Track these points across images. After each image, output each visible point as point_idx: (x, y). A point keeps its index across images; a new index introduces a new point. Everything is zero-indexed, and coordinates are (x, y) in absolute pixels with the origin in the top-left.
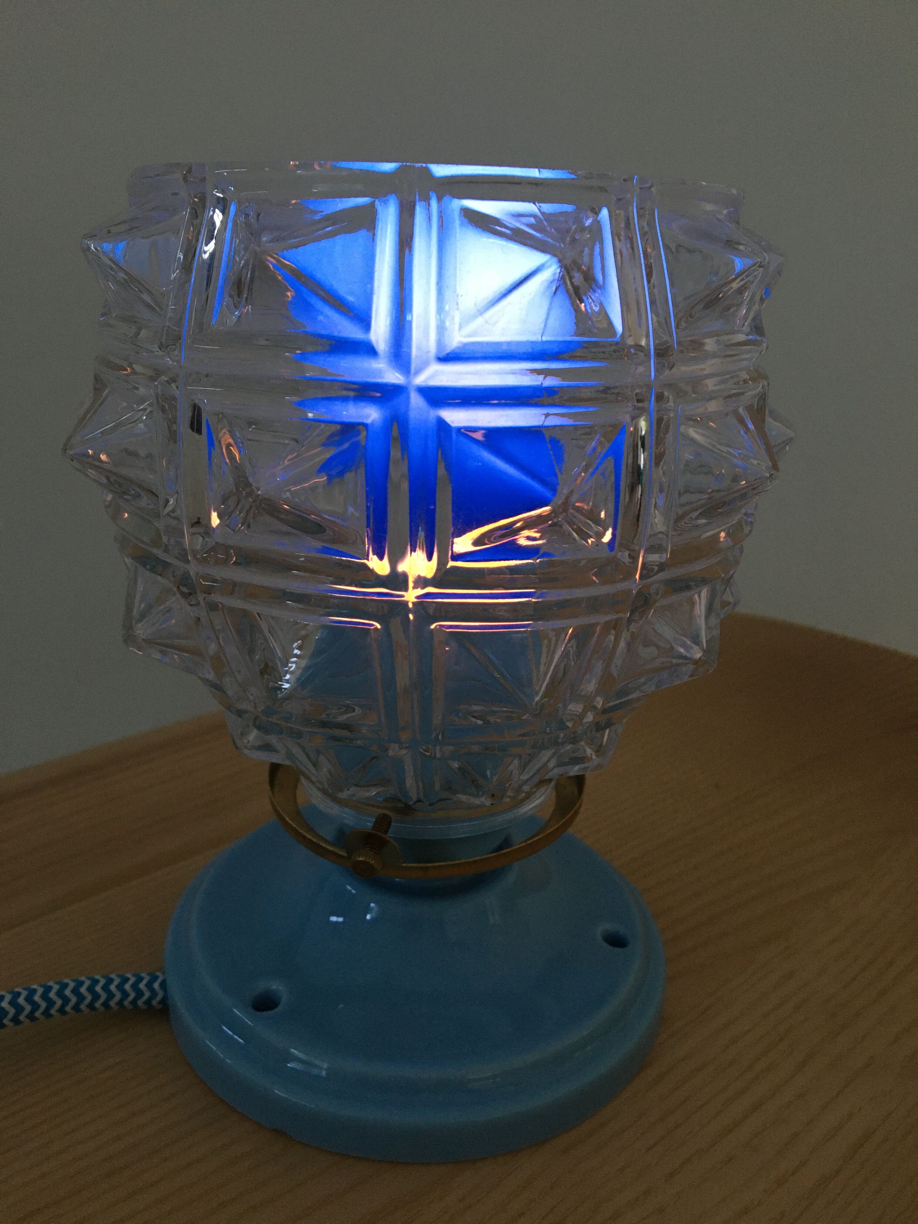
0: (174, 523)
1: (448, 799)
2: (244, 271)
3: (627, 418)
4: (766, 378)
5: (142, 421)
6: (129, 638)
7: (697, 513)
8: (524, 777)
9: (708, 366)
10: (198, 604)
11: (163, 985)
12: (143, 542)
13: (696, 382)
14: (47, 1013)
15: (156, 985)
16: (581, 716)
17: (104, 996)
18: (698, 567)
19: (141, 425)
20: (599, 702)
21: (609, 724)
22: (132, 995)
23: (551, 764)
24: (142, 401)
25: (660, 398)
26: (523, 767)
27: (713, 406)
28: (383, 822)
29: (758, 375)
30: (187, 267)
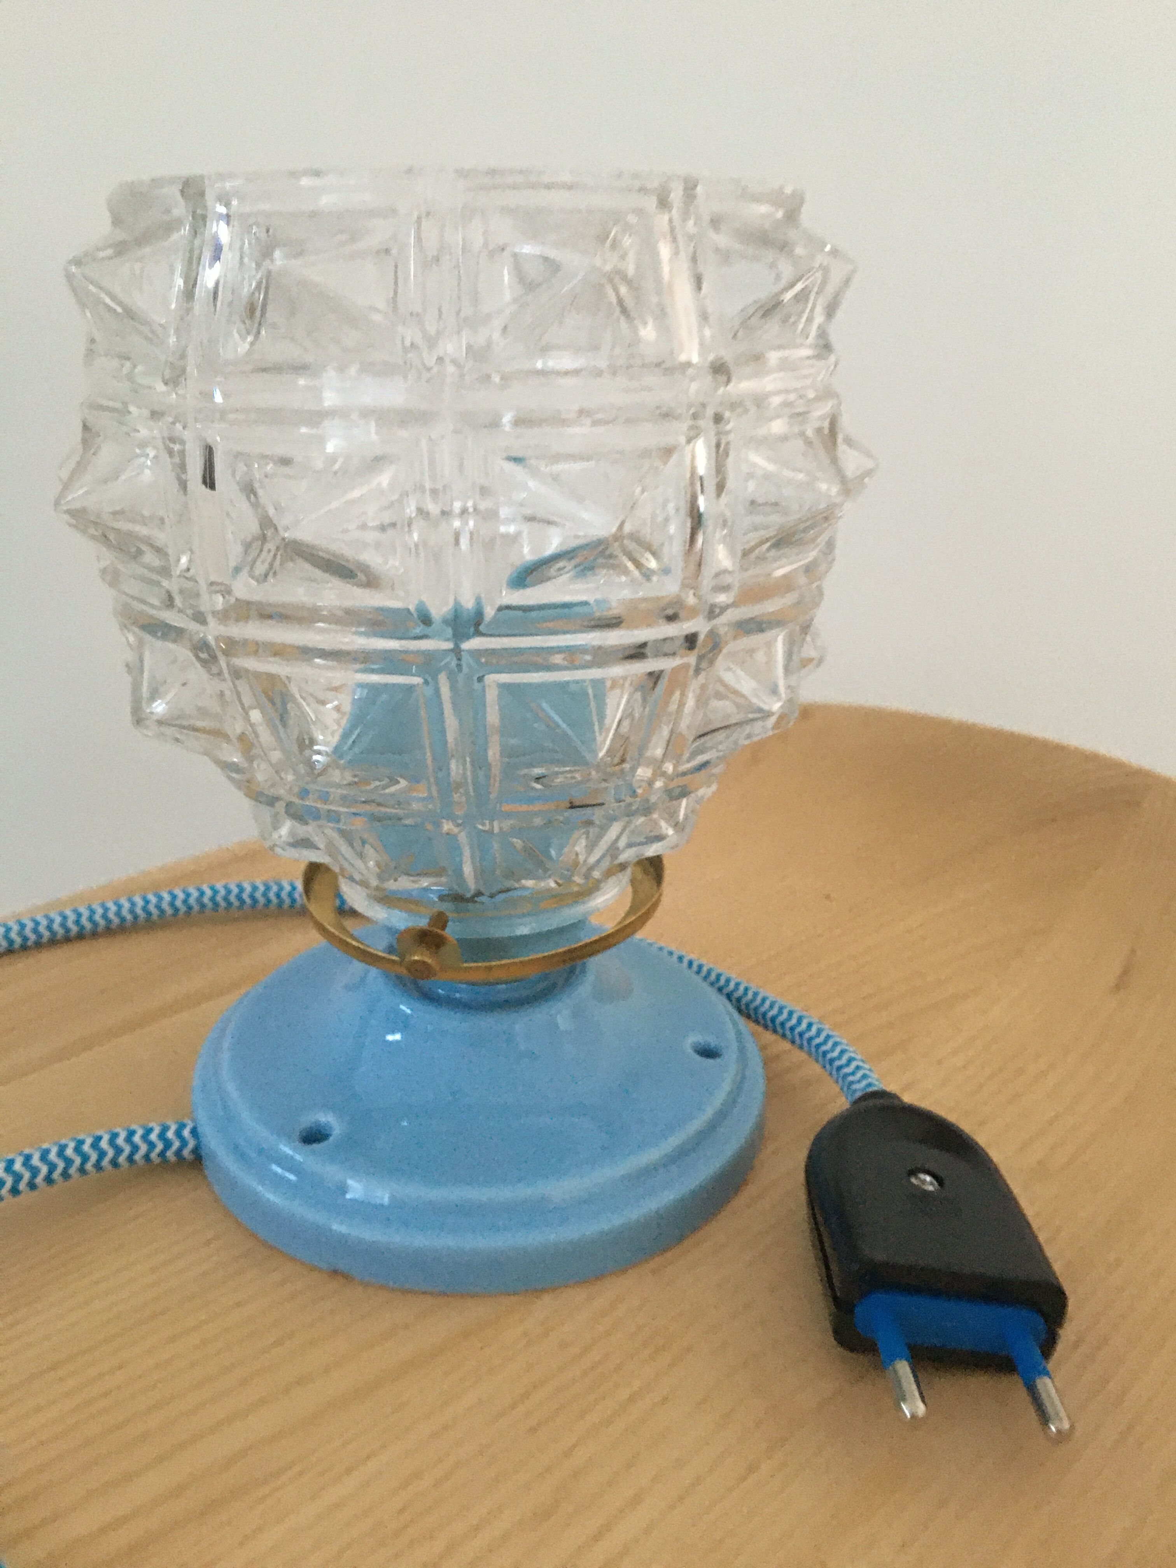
0: (189, 585)
1: (512, 889)
2: (257, 295)
3: (682, 439)
4: (836, 395)
5: (147, 467)
6: (139, 719)
7: (768, 544)
8: (592, 860)
9: (769, 383)
10: (220, 674)
11: (194, 1132)
12: (152, 606)
13: (760, 401)
14: (65, 1175)
15: (186, 1133)
16: (650, 783)
17: (111, 1153)
18: (770, 607)
19: (147, 472)
20: (669, 767)
21: (684, 793)
22: (160, 1146)
23: (622, 843)
24: (143, 445)
25: (718, 419)
26: (591, 847)
27: (778, 427)
28: (440, 920)
29: (827, 393)
30: (189, 293)
